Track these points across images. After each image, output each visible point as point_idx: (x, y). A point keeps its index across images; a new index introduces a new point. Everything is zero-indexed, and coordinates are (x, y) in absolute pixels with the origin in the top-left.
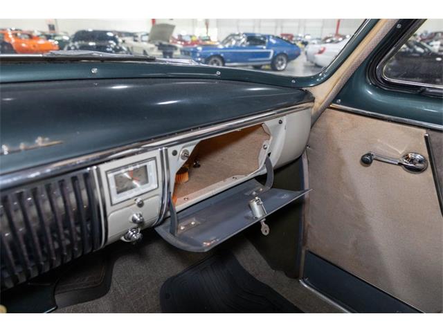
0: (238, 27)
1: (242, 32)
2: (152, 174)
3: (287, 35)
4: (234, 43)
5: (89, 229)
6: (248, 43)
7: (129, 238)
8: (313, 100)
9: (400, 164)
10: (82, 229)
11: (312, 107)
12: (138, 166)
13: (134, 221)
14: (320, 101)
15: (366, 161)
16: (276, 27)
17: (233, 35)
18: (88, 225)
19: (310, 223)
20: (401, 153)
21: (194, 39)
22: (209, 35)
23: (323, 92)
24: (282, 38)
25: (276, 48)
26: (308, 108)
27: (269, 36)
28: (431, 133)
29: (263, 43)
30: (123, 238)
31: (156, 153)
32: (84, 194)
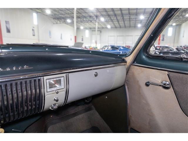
0: (108, 43)
1: (109, 45)
2: (62, 82)
4: (106, 49)
5: (38, 103)
6: (112, 49)
7: (52, 108)
8: (126, 62)
9: (160, 86)
10: (35, 103)
11: (126, 65)
12: (57, 79)
13: (55, 100)
14: (129, 62)
15: (147, 85)
16: (123, 43)
17: (106, 46)
18: (38, 102)
19: (131, 115)
20: (160, 81)
21: (91, 48)
22: (97, 46)
24: (125, 47)
25: (123, 51)
26: (125, 65)
27: (120, 47)
28: (169, 73)
29: (118, 49)
30: (50, 108)
31: (64, 75)
32: (38, 90)
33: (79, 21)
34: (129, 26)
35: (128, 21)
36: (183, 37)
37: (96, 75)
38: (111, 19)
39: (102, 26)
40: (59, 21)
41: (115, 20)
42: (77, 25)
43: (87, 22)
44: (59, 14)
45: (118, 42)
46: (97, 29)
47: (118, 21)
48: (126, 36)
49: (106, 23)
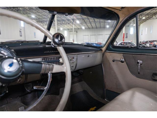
0: (83, 41)
3: (99, 43)
8: (102, 50)
9: (120, 61)
15: (113, 61)
16: (96, 41)
19: (105, 81)
20: (119, 59)
23: (104, 49)
24: (98, 44)
26: (101, 52)
27: (93, 43)
28: (123, 54)
33: (59, 24)
34: (100, 27)
35: (98, 23)
36: (142, 35)
37: (88, 56)
38: (85, 22)
39: (78, 27)
40: (43, 24)
41: (88, 22)
42: (57, 27)
43: (66, 24)
44: (42, 18)
45: (91, 40)
46: (74, 30)
47: (91, 23)
48: (98, 35)
49: (81, 25)
